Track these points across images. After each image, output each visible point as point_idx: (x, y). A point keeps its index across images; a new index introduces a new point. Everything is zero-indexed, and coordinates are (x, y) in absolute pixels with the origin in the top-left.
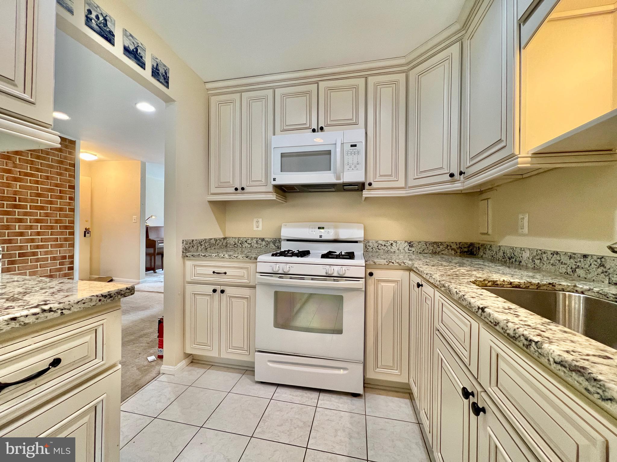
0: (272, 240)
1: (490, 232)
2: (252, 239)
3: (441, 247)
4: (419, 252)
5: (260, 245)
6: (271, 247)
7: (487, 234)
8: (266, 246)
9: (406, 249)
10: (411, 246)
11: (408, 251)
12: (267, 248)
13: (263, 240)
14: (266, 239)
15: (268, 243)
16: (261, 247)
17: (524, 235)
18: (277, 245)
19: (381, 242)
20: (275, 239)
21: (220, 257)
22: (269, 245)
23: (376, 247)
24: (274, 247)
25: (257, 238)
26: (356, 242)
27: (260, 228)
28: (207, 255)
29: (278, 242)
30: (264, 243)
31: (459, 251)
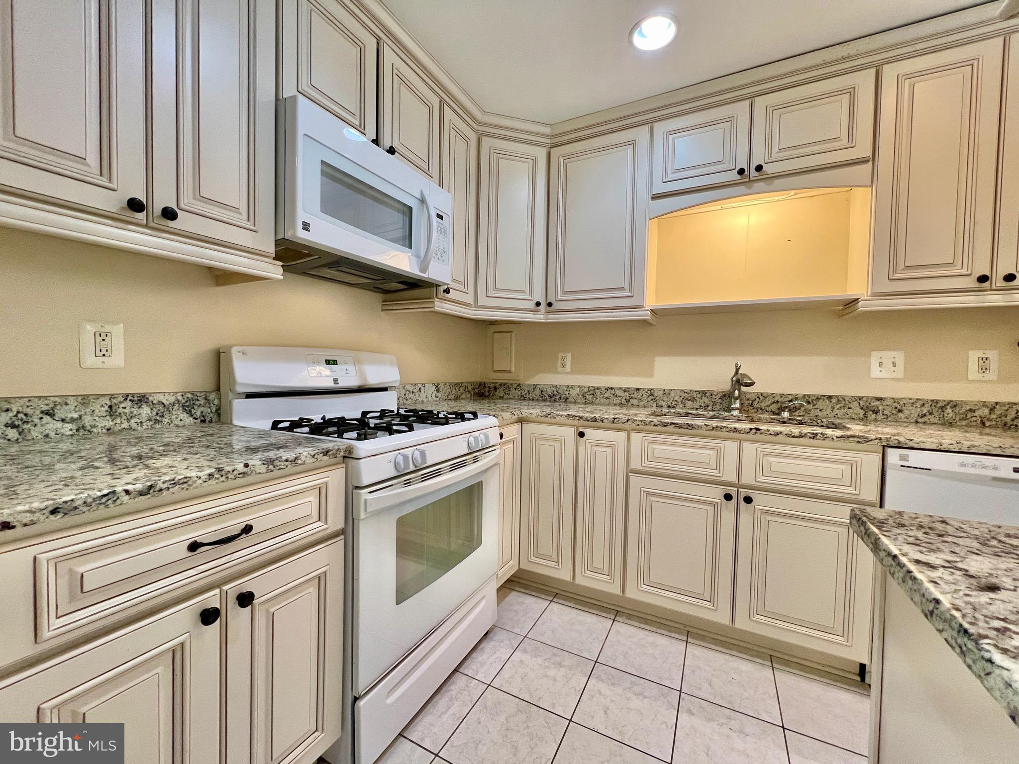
0: (180, 398)
1: (513, 369)
2: (85, 400)
3: (461, 389)
4: (445, 398)
5: (128, 420)
6: (177, 422)
7: (509, 372)
8: (157, 422)
9: (434, 396)
10: (438, 391)
11: (435, 399)
12: (158, 426)
13: (141, 400)
14: (156, 398)
15: (162, 411)
16: (134, 426)
17: (567, 373)
18: (198, 414)
19: (409, 387)
20: (189, 395)
21: (230, 476)
22: (167, 416)
23: (403, 396)
24: (189, 420)
25: (112, 396)
26: (385, 389)
27: (117, 360)
28: (160, 485)
29: (202, 402)
30: (146, 411)
31: (472, 393)
